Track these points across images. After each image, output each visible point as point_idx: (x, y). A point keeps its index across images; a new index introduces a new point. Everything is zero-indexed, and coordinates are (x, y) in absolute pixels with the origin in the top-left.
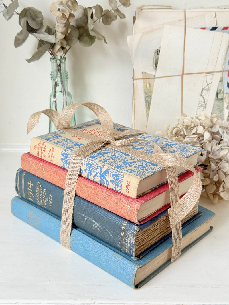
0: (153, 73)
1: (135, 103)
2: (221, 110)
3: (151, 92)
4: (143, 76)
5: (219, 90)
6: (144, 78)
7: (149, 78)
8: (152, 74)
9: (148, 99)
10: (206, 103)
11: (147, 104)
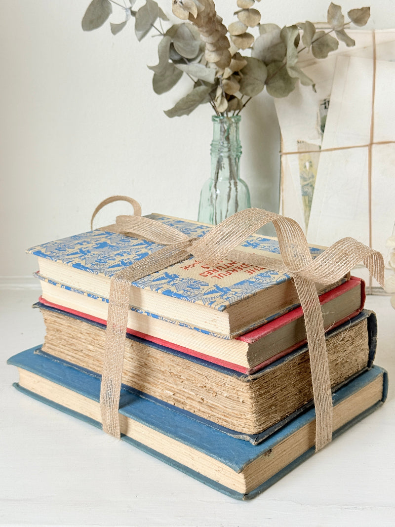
0: (318, 142)
3: (313, 176)
4: (298, 149)
6: (301, 150)
7: (310, 150)
8: (314, 145)
9: (307, 190)
11: (307, 198)
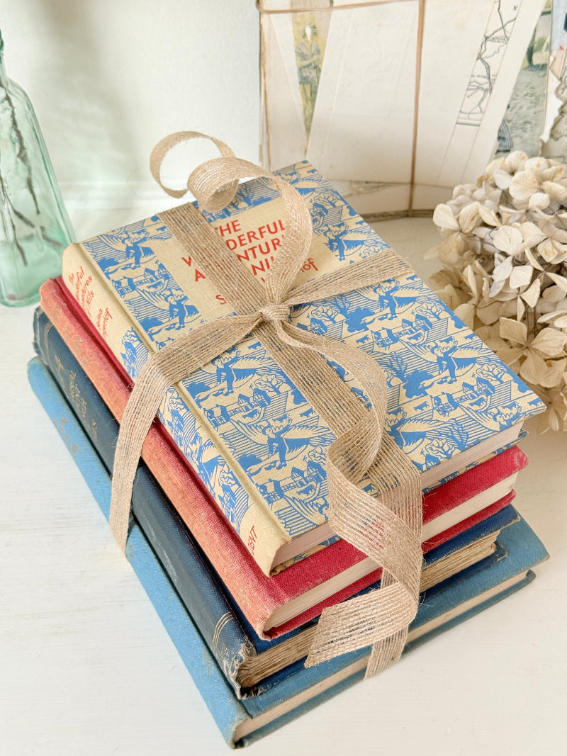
1: (268, 85)
2: (537, 99)
3: (318, 52)
4: (292, 4)
5: (536, 40)
6: (295, 8)
9: (308, 74)
10: (492, 77)
11: (308, 88)
